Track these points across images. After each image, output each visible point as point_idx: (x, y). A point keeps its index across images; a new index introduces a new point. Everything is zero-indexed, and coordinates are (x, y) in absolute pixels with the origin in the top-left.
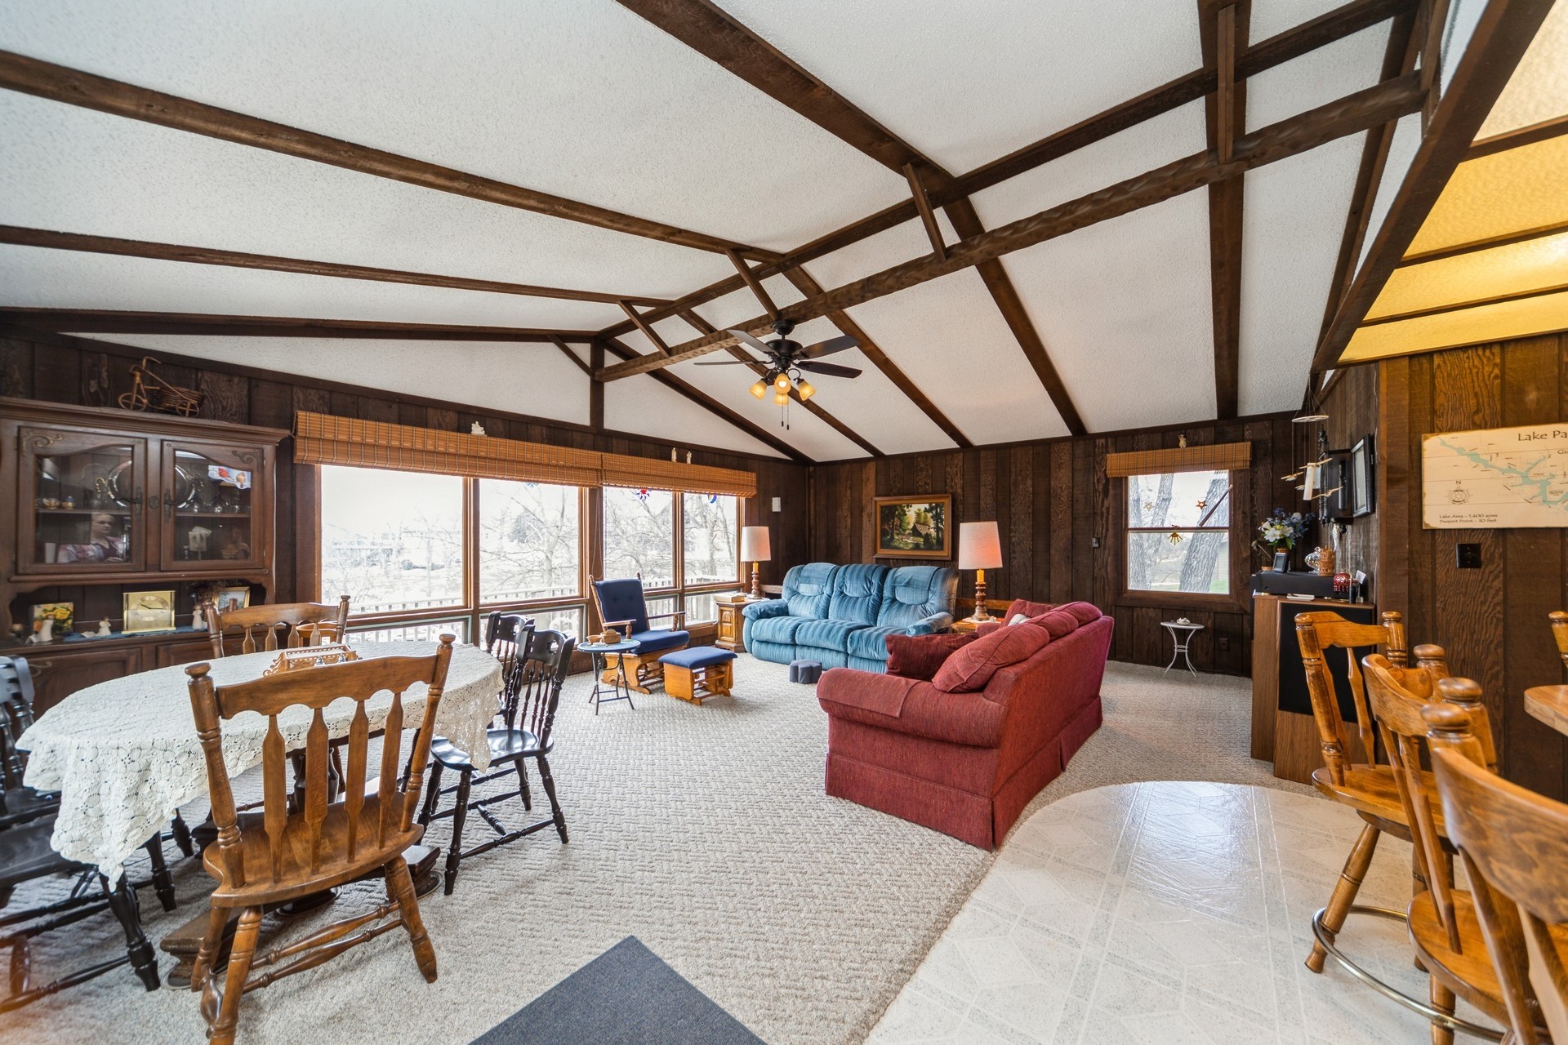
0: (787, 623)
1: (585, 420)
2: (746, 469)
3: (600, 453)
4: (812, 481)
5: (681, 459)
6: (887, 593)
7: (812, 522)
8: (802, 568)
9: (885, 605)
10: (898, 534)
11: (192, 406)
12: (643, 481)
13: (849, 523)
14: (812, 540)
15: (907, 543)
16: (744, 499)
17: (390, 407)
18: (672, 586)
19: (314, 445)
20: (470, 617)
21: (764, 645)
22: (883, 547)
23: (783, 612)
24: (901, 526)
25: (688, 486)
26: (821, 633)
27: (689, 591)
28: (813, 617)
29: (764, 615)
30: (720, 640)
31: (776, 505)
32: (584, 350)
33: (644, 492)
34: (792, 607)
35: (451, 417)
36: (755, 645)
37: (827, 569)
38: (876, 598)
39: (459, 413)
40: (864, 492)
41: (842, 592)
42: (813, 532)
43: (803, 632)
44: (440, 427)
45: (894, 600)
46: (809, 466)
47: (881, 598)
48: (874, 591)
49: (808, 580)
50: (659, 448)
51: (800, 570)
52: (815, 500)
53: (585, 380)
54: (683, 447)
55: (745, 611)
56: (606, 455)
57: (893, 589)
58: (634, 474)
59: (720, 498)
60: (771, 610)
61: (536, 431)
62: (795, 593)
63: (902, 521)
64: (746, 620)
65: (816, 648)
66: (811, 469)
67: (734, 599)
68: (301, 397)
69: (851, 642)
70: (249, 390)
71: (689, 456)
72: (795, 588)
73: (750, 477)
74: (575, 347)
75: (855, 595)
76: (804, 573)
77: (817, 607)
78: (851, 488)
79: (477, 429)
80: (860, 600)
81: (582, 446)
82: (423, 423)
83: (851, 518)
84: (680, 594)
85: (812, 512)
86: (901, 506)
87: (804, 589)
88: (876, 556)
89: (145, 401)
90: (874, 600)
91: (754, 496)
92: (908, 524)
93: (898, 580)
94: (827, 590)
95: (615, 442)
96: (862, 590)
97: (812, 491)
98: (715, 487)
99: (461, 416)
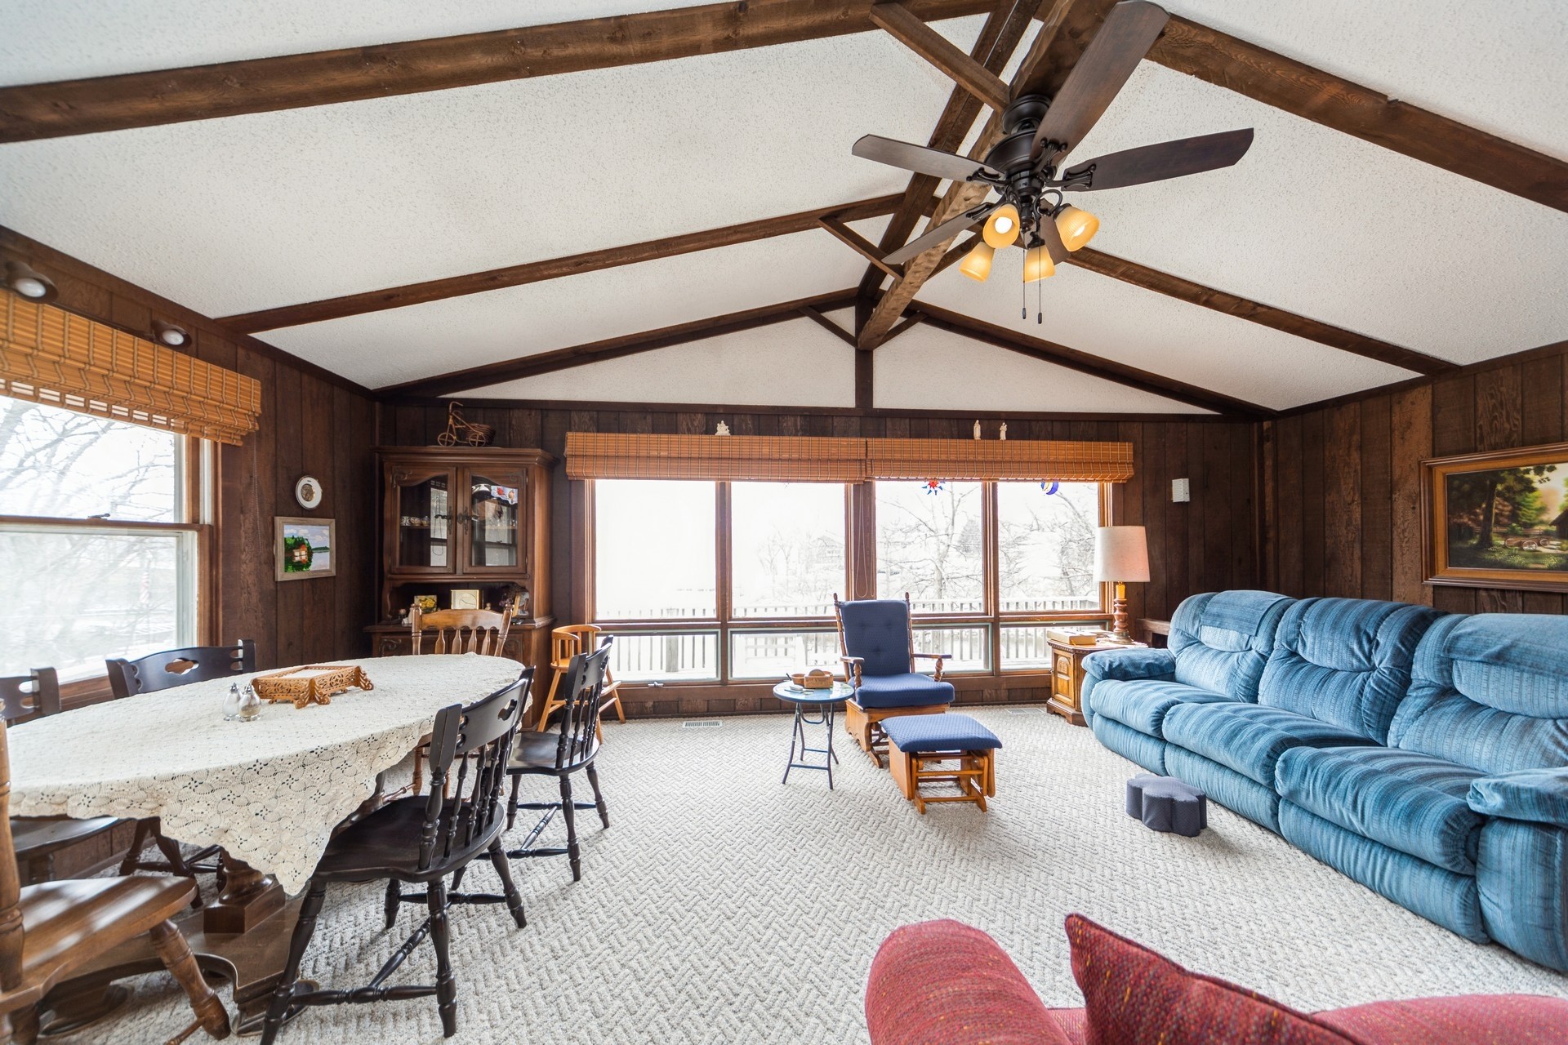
0: (1154, 693)
1: (849, 401)
2: (1115, 438)
3: (864, 440)
4: (1268, 446)
5: (990, 434)
6: (1423, 670)
7: (1269, 517)
8: (1210, 598)
9: (1414, 700)
10: (1504, 535)
11: (481, 438)
12: (934, 471)
13: (1357, 515)
14: (1270, 547)
15: (1536, 556)
16: (1110, 485)
17: (645, 418)
18: (982, 611)
19: (579, 461)
20: (719, 630)
21: (1110, 725)
22: (1454, 559)
23: (1165, 672)
24: (1514, 516)
25: (1002, 472)
26: (1214, 732)
27: (1006, 620)
28: (1222, 691)
29: (1118, 672)
30: (1054, 698)
31: (1180, 490)
32: (846, 318)
33: (933, 485)
34: (1181, 669)
35: (700, 419)
36: (1097, 720)
37: (1261, 604)
38: (1388, 678)
39: (706, 414)
40: (1398, 451)
41: (1294, 653)
42: (1271, 534)
43: (1178, 719)
44: (689, 431)
45: (1447, 692)
46: (1261, 421)
47: (1404, 681)
48: (1383, 659)
49: (1218, 621)
50: (956, 423)
51: (1204, 602)
52: (1276, 480)
53: (849, 352)
54: (991, 419)
55: (1086, 662)
56: (872, 441)
57: (1446, 665)
58: (913, 461)
59: (1064, 487)
60: (1136, 666)
61: (789, 422)
62: (1193, 641)
63: (1517, 506)
64: (1087, 676)
65: (1205, 758)
66: (1266, 425)
67: (1073, 640)
68: (577, 421)
69: (1286, 771)
70: (542, 420)
71: (1004, 428)
72: (1192, 632)
73: (1123, 450)
74: (836, 316)
75: (1328, 662)
76: (1212, 608)
77: (1233, 674)
78: (1361, 448)
79: (722, 429)
80: (1339, 676)
81: (845, 434)
82: (673, 430)
83: (1362, 505)
84: (993, 623)
85: (1269, 500)
86: (1513, 471)
87: (1209, 635)
88: (1432, 581)
89: (455, 438)
90: (1379, 682)
91: (1130, 480)
92: (1542, 510)
93: (1462, 644)
94: (1259, 644)
95: (889, 423)
96: (1346, 656)
97: (1269, 463)
98: (1053, 471)
99: (705, 417)
